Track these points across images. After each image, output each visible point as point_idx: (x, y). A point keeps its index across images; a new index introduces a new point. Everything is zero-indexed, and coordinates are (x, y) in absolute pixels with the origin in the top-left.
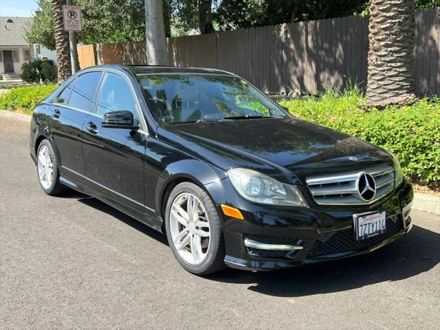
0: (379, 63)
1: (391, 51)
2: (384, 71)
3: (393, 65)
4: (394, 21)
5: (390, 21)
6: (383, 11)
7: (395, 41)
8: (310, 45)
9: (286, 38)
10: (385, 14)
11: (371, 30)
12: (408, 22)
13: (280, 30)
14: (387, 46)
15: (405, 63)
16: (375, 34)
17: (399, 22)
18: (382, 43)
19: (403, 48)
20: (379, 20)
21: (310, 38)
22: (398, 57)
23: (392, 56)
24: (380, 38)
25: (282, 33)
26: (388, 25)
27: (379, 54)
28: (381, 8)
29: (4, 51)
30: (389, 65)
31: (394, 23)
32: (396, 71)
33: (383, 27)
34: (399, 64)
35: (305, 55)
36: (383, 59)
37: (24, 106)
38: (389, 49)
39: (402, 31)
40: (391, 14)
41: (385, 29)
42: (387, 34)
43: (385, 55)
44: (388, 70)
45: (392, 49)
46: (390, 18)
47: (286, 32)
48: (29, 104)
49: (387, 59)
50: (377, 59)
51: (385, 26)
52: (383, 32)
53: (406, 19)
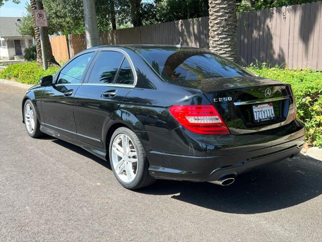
0: (214, 45)
1: (221, 38)
2: (217, 50)
3: (222, 46)
4: (222, 18)
5: (220, 18)
6: (216, 12)
7: (223, 31)
8: (196, 31)
9: (182, 29)
10: (216, 14)
11: (210, 24)
12: (231, 19)
13: (178, 24)
14: (218, 34)
15: (230, 45)
16: (212, 27)
17: (225, 19)
18: (216, 33)
19: (228, 35)
20: (213, 18)
21: (195, 27)
22: (225, 41)
23: (222, 40)
24: (214, 29)
25: (180, 25)
26: (219, 21)
27: (214, 39)
28: (214, 10)
29: (15, 40)
30: (220, 46)
31: (222, 20)
32: (224, 50)
33: (216, 22)
34: (226, 46)
35: (193, 38)
36: (216, 43)
37: (15, 76)
38: (220, 37)
39: (227, 25)
40: (220, 14)
41: (217, 24)
42: (218, 27)
43: (218, 41)
44: (219, 50)
45: (222, 36)
46: (220, 16)
47: (182, 25)
48: (18, 75)
49: (219, 43)
50: (213, 43)
51: (217, 22)
52: (216, 26)
53: (230, 17)
